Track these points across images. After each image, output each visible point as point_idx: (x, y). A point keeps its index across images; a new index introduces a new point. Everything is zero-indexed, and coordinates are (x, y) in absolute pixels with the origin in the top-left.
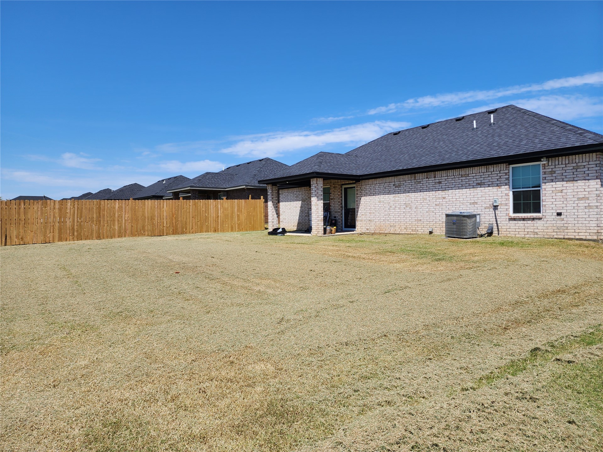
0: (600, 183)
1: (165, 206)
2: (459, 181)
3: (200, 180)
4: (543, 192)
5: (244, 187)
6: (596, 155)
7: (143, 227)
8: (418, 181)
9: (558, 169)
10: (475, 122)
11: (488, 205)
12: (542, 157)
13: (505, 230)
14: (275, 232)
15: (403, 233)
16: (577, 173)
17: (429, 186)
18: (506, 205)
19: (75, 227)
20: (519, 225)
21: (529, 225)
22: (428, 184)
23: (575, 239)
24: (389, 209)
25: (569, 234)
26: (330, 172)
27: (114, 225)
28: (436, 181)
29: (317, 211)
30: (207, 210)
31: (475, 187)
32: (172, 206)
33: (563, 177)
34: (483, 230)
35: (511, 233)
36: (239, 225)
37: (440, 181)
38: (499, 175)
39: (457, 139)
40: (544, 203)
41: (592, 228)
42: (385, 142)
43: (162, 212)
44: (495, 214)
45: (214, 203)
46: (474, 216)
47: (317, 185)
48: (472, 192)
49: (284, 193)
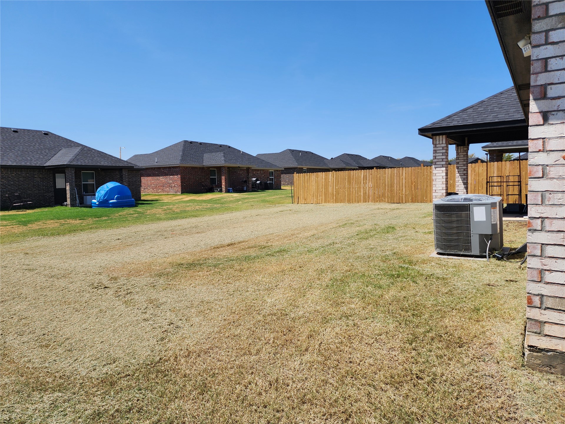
7: (384, 194)
19: (334, 193)
32: (412, 173)
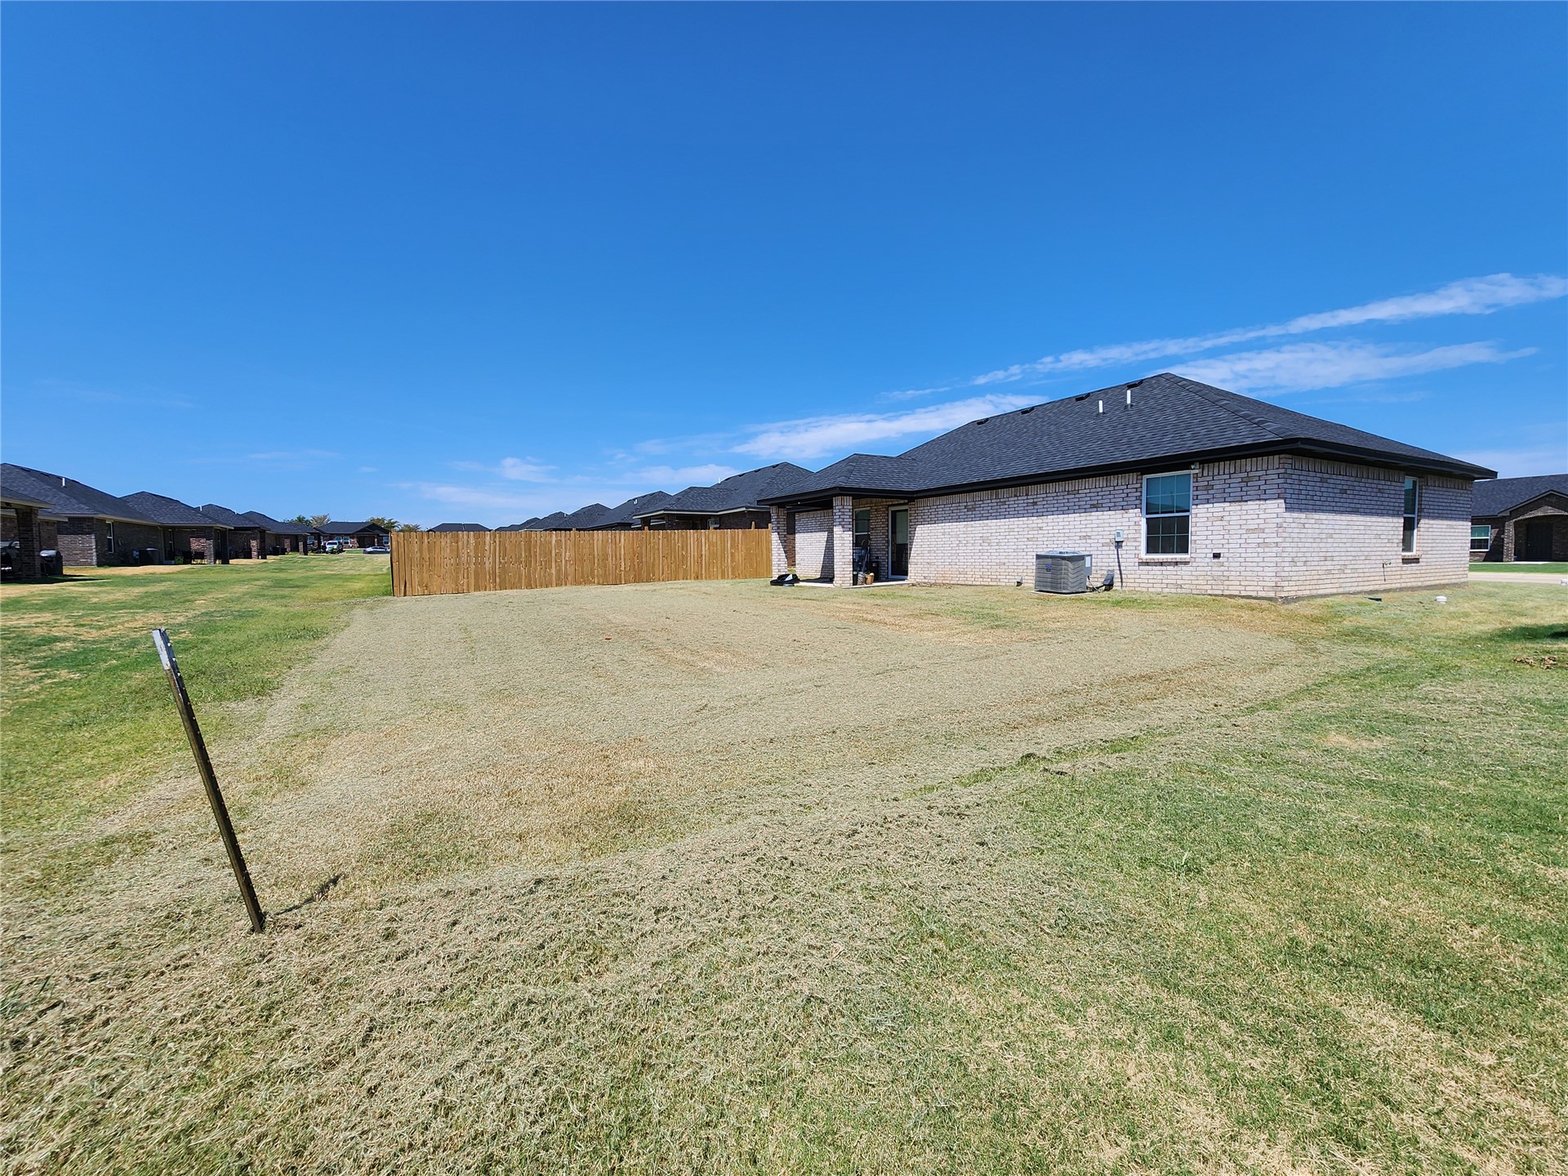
0: (1284, 506)
1: (622, 540)
2: (1064, 501)
3: (679, 499)
4: (1194, 520)
5: (744, 509)
6: (1280, 459)
7: (592, 571)
8: (1002, 500)
9: (1218, 482)
10: (1101, 402)
11: (1108, 541)
12: (1193, 463)
13: (1133, 581)
14: (781, 581)
15: (978, 583)
16: (1248, 488)
17: (1019, 509)
18: (1135, 540)
19: (497, 571)
20: (1153, 572)
21: (1169, 573)
22: (1016, 505)
23: (1239, 596)
24: (958, 545)
25: (1230, 588)
26: (863, 486)
27: (551, 568)
28: (1029, 501)
29: (843, 548)
30: (685, 546)
31: (1088, 510)
32: (633, 540)
33: (1225, 495)
34: (1096, 580)
35: (1142, 585)
36: (733, 568)
37: (1035, 500)
38: (1125, 491)
39: (1069, 431)
40: (1193, 538)
41: (1267, 579)
42: (963, 435)
43: (618, 549)
44: (1118, 555)
45: (696, 535)
46: (1082, 558)
47: (843, 507)
48: (1084, 518)
49: (801, 519)
